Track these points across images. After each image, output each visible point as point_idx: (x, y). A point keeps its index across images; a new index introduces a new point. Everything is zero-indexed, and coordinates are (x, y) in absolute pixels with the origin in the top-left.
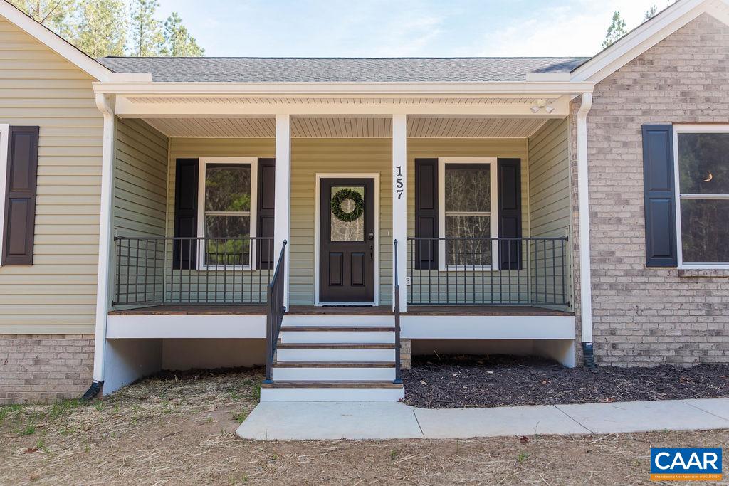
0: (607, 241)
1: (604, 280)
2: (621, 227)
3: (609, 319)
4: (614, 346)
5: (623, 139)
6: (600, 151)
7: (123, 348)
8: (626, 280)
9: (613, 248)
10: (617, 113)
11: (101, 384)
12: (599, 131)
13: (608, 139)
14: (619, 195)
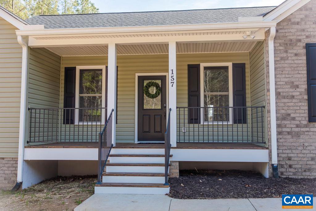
0: (286, 108)
1: (284, 130)
2: (294, 101)
3: (287, 151)
4: (290, 166)
5: (295, 52)
6: (282, 59)
7: (32, 164)
8: (297, 130)
9: (289, 112)
10: (291, 38)
11: (21, 183)
12: (281, 48)
13: (286, 52)
14: (293, 82)
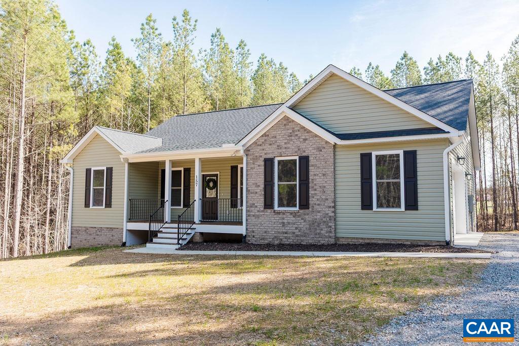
0: (252, 200)
1: (251, 213)
2: (257, 195)
3: (253, 227)
4: (254, 237)
5: (258, 164)
6: (252, 168)
7: (132, 232)
8: (258, 213)
9: (254, 202)
10: (257, 154)
11: (125, 243)
12: (251, 161)
13: (254, 164)
14: (256, 184)
